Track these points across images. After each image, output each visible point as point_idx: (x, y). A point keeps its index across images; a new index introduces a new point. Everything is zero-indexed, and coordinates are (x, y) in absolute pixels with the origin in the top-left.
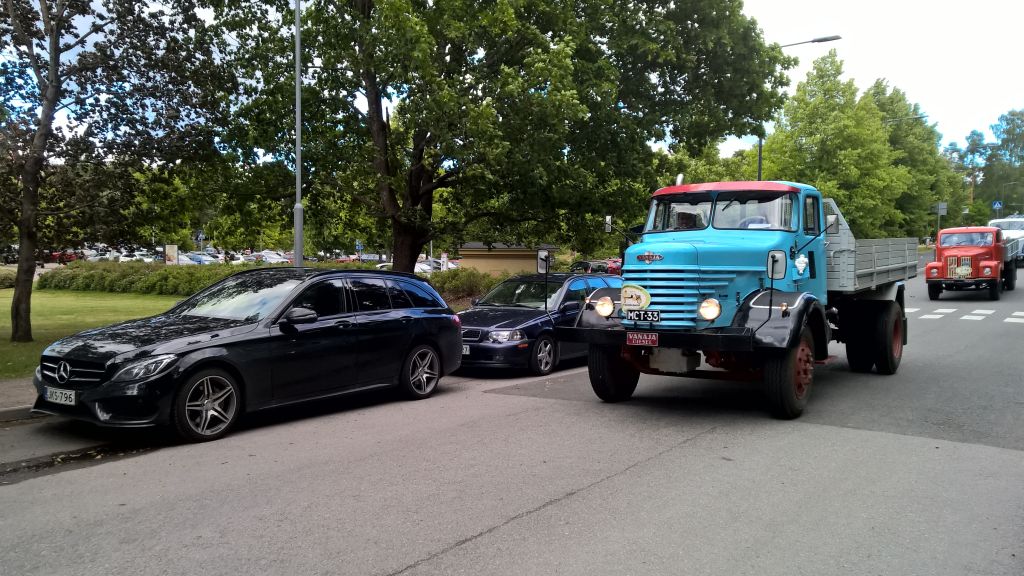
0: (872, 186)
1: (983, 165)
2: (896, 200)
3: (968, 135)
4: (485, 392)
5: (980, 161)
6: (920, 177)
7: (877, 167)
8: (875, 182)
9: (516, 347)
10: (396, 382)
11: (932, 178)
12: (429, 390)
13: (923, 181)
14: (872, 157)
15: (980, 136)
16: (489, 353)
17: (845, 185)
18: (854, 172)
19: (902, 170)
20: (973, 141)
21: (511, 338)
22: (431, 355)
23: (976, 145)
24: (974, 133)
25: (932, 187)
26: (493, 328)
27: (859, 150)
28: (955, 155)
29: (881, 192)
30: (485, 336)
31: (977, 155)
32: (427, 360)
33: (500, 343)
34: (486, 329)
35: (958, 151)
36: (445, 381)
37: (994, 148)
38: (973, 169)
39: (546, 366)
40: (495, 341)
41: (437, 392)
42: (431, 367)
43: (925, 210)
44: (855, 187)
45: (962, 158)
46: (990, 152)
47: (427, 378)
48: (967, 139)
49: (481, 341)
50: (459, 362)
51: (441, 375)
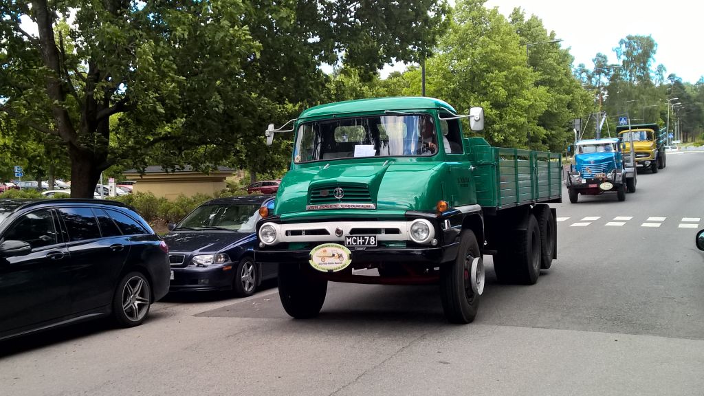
0: (519, 105)
1: (608, 84)
2: (540, 117)
3: (594, 57)
4: (196, 315)
5: (605, 80)
6: (558, 96)
7: (522, 88)
8: (521, 101)
9: (220, 269)
10: (109, 311)
11: (568, 98)
12: (141, 316)
13: (561, 100)
14: (518, 79)
15: (605, 57)
16: (194, 277)
17: (496, 105)
18: (502, 93)
19: (542, 89)
20: (599, 62)
21: (216, 261)
22: (141, 282)
23: (601, 67)
24: (599, 55)
25: (569, 106)
26: (197, 252)
27: (505, 73)
28: (584, 75)
29: (527, 111)
30: (190, 260)
31: (603, 75)
32: (138, 288)
33: (204, 266)
34: (189, 253)
35: (586, 71)
36: (155, 307)
37: (617, 69)
38: (599, 88)
39: (249, 287)
40: (199, 265)
41: (148, 318)
42: (142, 294)
43: (564, 127)
44: (503, 106)
45: (590, 78)
46: (613, 73)
47: (138, 305)
48: (594, 61)
49: (185, 265)
50: (168, 287)
51: (152, 302)
